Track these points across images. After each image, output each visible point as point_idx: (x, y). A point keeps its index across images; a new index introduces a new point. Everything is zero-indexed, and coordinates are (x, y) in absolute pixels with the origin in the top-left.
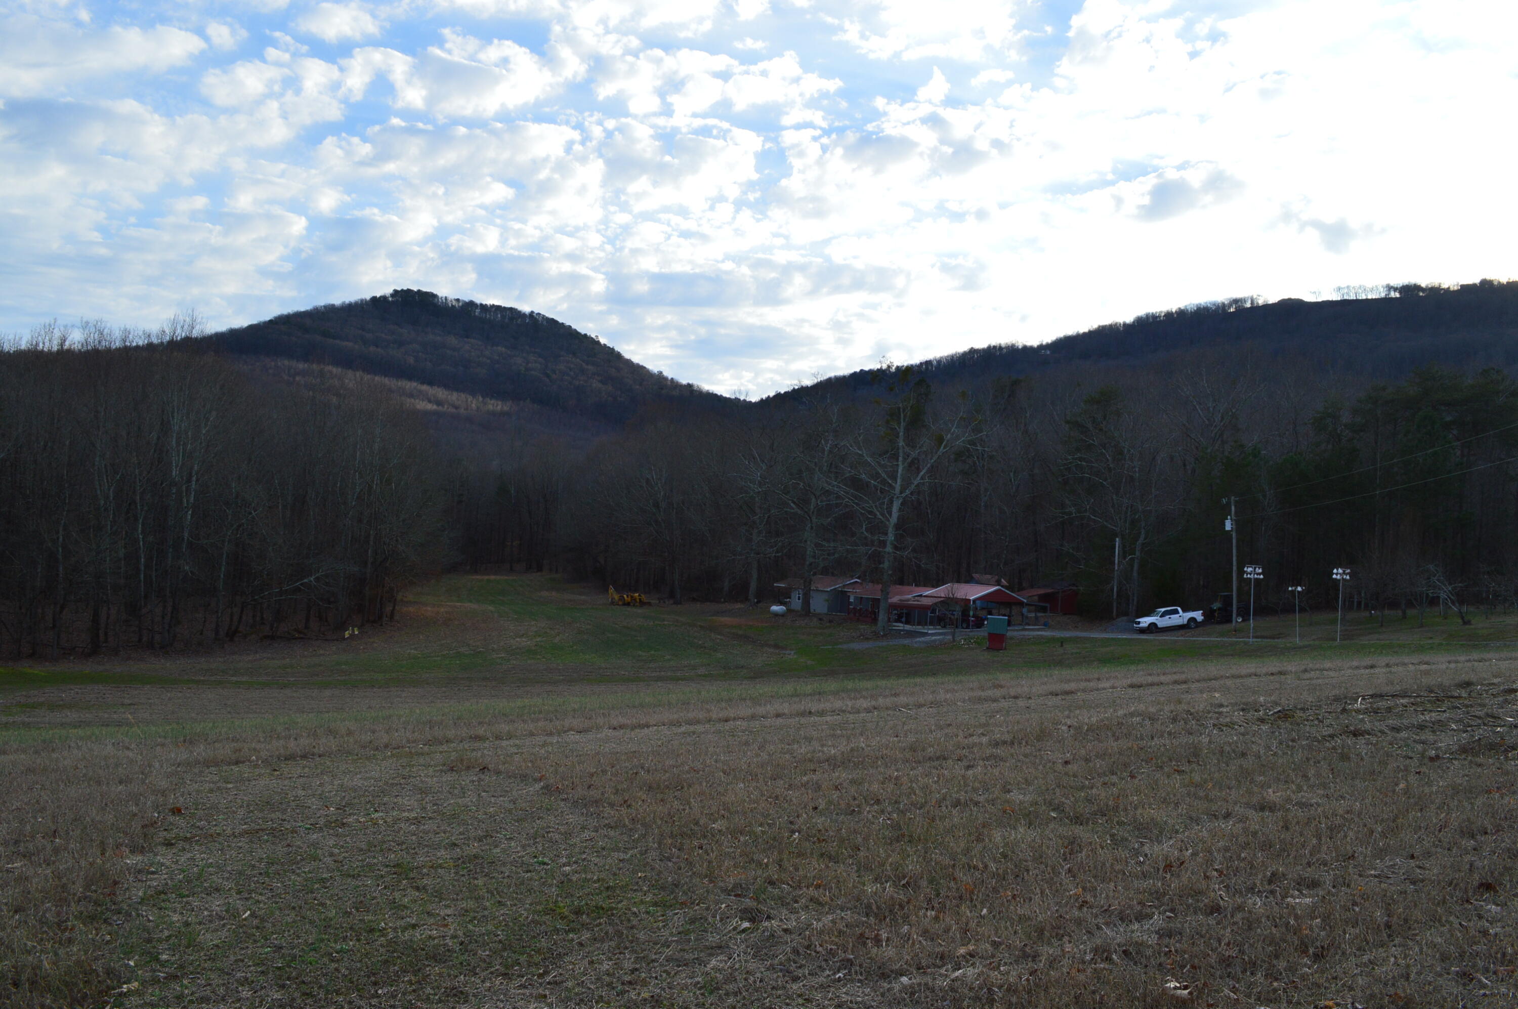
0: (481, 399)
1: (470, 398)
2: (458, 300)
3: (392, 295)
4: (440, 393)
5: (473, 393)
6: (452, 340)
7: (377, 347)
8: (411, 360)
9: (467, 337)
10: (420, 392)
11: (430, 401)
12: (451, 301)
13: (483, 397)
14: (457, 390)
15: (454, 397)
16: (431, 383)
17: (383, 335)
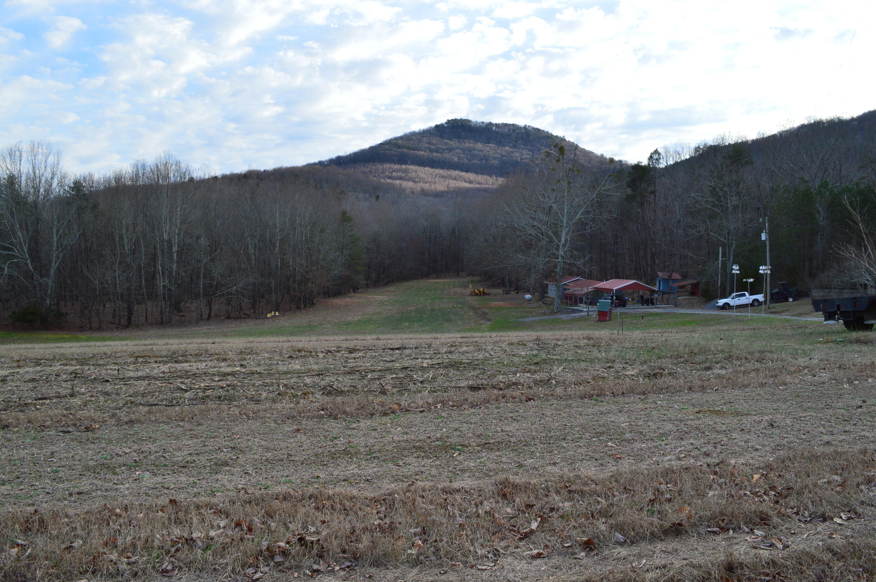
0: (495, 178)
1: (489, 178)
2: (483, 122)
3: (446, 123)
4: (471, 176)
5: (491, 175)
6: (479, 146)
7: (437, 152)
8: (456, 159)
9: (488, 143)
10: (460, 176)
11: (465, 181)
12: (479, 123)
13: (496, 177)
14: (482, 174)
15: (480, 178)
16: (467, 171)
17: (441, 146)
